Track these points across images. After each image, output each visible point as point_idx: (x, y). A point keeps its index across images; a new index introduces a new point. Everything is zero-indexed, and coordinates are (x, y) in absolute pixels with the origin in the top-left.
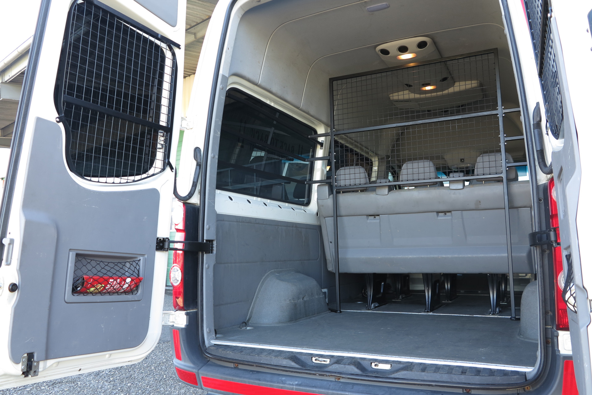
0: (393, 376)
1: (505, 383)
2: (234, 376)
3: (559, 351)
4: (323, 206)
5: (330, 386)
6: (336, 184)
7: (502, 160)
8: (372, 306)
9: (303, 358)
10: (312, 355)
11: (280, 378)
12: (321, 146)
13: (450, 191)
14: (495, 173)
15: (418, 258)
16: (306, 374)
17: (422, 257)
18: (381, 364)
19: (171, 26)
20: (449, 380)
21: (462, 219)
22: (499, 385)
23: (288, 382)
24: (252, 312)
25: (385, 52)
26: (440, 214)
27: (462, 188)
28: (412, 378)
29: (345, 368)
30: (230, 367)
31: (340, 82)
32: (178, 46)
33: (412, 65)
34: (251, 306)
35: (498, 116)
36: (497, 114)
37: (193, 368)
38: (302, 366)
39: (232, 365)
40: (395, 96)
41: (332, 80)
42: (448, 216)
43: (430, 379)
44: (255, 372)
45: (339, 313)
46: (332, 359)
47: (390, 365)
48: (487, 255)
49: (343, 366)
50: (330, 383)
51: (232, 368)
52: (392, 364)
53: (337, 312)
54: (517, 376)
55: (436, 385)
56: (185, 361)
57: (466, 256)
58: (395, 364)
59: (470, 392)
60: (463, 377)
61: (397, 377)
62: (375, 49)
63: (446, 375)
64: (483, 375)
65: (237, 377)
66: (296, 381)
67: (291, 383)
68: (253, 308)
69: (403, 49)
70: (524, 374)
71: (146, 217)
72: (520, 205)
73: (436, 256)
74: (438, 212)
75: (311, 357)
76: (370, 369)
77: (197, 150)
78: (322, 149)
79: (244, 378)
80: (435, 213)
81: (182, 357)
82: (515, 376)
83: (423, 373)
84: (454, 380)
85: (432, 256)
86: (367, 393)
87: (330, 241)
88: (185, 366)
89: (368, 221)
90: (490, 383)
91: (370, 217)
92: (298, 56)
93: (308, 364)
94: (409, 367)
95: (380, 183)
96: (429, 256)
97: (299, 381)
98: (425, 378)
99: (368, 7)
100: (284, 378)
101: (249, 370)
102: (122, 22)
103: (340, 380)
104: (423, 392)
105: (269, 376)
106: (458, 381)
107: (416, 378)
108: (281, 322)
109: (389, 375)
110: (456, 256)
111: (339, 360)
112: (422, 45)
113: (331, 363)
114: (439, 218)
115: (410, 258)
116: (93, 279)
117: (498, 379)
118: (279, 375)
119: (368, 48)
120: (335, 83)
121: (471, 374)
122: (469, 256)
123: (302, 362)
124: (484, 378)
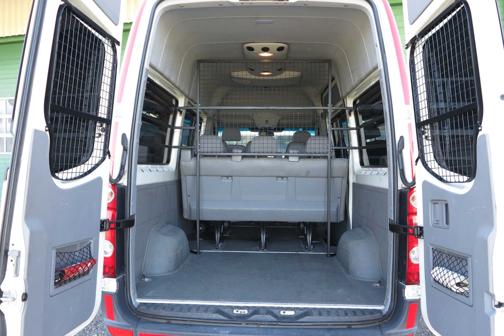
0: (300, 320)
1: (372, 319)
2: (171, 330)
3: (405, 297)
4: (185, 167)
5: (255, 332)
6: (200, 150)
7: (328, 144)
8: (220, 245)
9: (226, 311)
10: (233, 308)
11: (213, 329)
12: (180, 114)
13: (289, 162)
14: (323, 153)
15: (260, 210)
16: (234, 324)
17: (263, 210)
18: (287, 311)
19: (115, 25)
20: (338, 320)
21: (295, 183)
22: (369, 321)
23: (221, 332)
24: (145, 265)
25: (251, 49)
26: (279, 178)
27: (298, 161)
28: (314, 321)
29: (264, 317)
30: (164, 323)
31: (206, 64)
32: (118, 43)
33: (266, 61)
34: (144, 260)
35: (328, 111)
36: (328, 110)
37: (129, 327)
38: (228, 317)
39: (165, 321)
40: (235, 74)
41: (199, 62)
42: (284, 180)
43: (326, 320)
44: (188, 326)
45: (199, 254)
46: (250, 310)
47: (294, 312)
48: (309, 210)
49: (262, 315)
50: (253, 329)
51: (165, 323)
52: (296, 311)
53: (197, 254)
54: (379, 314)
55: (331, 325)
56: (118, 321)
57: (295, 210)
58: (298, 311)
59: (351, 327)
60: (347, 317)
61: (303, 321)
62: (243, 45)
63: (336, 317)
64: (359, 315)
65: (175, 331)
66: (227, 330)
67: (224, 332)
68: (145, 261)
69: (265, 49)
70: (380, 311)
71: (95, 204)
72: (336, 176)
73: (273, 209)
74: (277, 177)
75: (232, 309)
76: (279, 316)
77: (124, 136)
78: (181, 116)
79: (182, 331)
80: (276, 178)
81: (115, 317)
82: (377, 314)
83: (321, 317)
84: (341, 320)
85: (271, 209)
86: (284, 335)
87: (188, 195)
88: (119, 325)
89: (223, 181)
90: (364, 320)
91: (224, 178)
92: (183, 42)
93: (231, 316)
94: (307, 312)
95: (237, 153)
96: (268, 209)
97: (229, 330)
98: (323, 320)
99: (258, 21)
100: (215, 329)
101: (182, 324)
102: (75, 16)
103: (259, 326)
104: (322, 330)
105: (202, 328)
106: (344, 320)
107: (316, 321)
108: (170, 271)
109: (297, 320)
110: (288, 209)
111: (256, 311)
112: (280, 49)
113: (249, 313)
114: (278, 181)
115: (254, 210)
116: (71, 271)
117: (368, 317)
118: (210, 326)
119: (238, 43)
120: (202, 64)
121: (351, 315)
122: (298, 210)
123: (226, 314)
124: (360, 317)
